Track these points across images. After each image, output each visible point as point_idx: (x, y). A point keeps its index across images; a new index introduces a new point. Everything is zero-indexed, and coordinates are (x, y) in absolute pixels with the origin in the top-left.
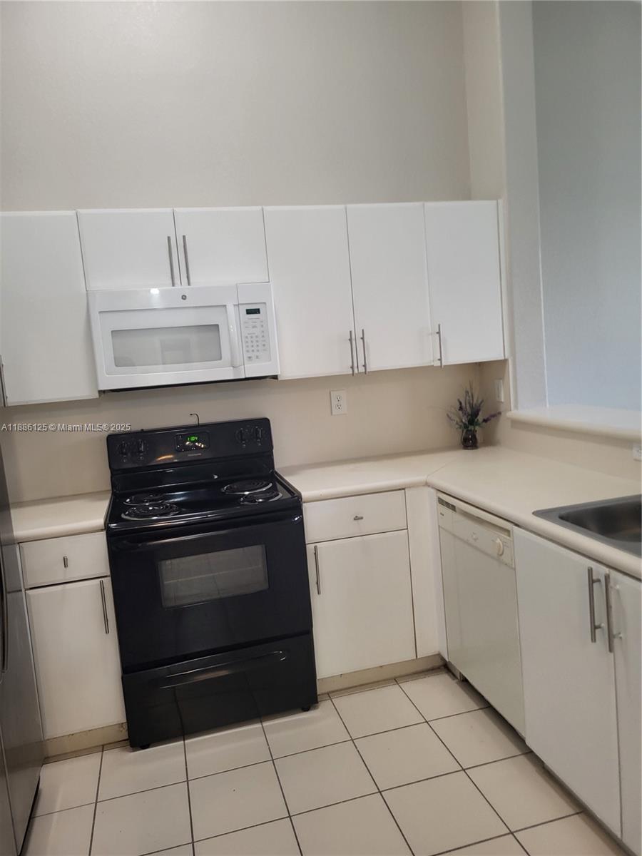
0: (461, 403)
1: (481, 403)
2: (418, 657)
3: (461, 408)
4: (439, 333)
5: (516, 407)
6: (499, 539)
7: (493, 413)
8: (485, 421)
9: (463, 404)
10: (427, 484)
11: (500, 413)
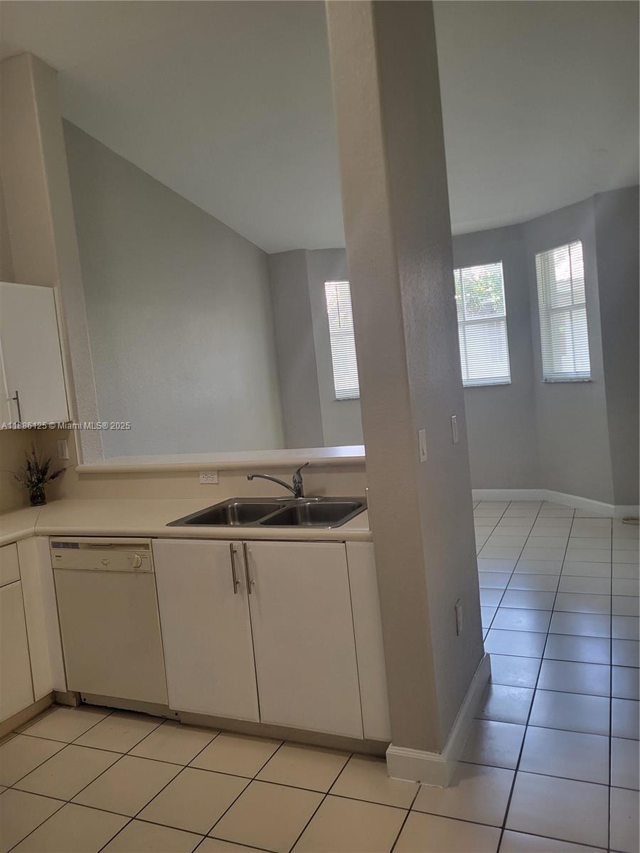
0: (29, 463)
1: (49, 460)
2: (36, 700)
3: (29, 469)
4: (17, 398)
5: (82, 462)
6: (136, 555)
7: (59, 470)
8: (53, 477)
9: (32, 464)
10: (36, 534)
11: (65, 469)
